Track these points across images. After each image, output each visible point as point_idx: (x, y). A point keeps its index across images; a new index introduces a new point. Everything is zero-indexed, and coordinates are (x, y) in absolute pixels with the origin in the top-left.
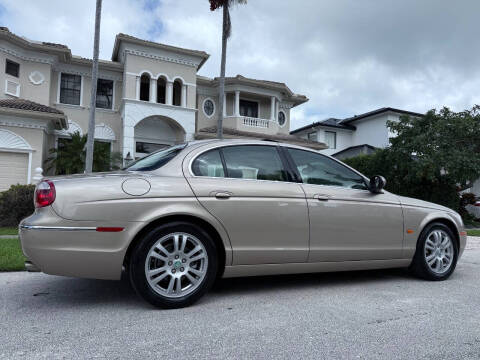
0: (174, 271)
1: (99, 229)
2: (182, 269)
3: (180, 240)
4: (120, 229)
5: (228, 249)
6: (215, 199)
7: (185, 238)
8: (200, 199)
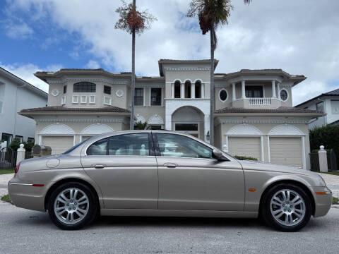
0: (70, 209)
1: (34, 185)
2: (74, 209)
3: (74, 192)
4: (43, 185)
5: (100, 198)
6: (94, 169)
7: (76, 191)
8: (85, 169)
